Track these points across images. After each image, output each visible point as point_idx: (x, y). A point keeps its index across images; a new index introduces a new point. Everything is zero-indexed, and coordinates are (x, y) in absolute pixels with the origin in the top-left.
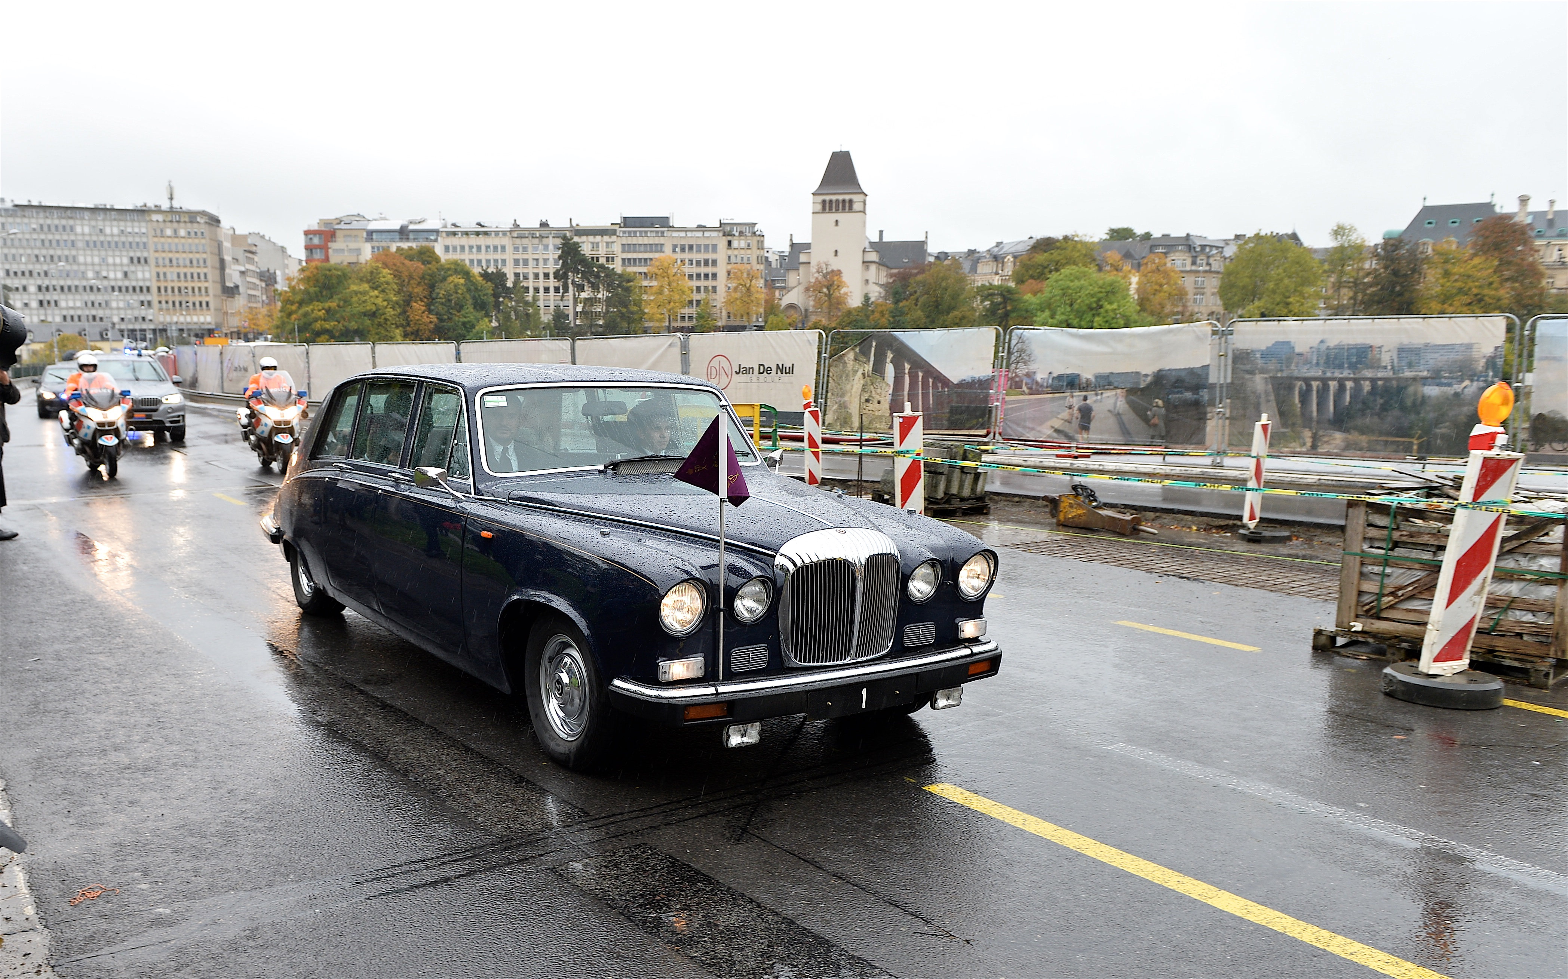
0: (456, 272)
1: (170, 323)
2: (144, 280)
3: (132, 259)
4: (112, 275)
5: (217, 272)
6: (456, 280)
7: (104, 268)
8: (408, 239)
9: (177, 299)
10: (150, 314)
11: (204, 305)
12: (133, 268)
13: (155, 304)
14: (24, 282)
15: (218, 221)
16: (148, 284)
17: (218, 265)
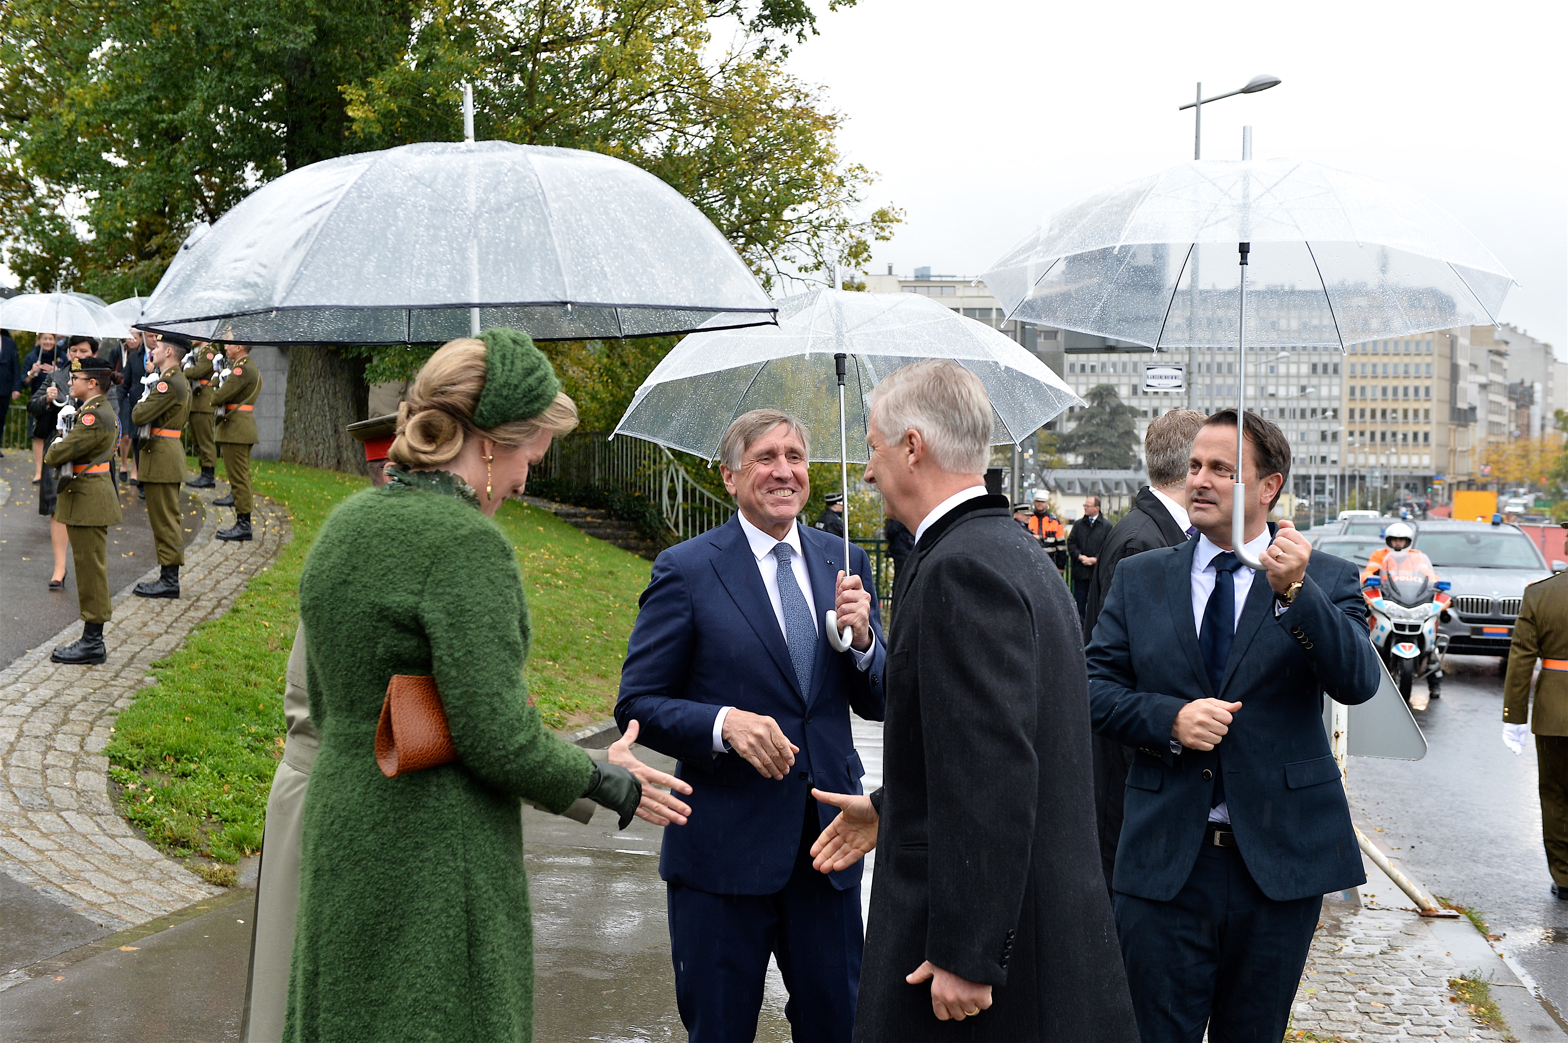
1: (1373, 468)
2: (1330, 398)
3: (1314, 367)
4: (1282, 392)
5: (1446, 386)
7: (1272, 380)
9: (1379, 428)
10: (1332, 451)
11: (1421, 437)
12: (1314, 381)
13: (1344, 438)
14: (1156, 403)
15: (1452, 306)
16: (1335, 404)
17: (1447, 374)
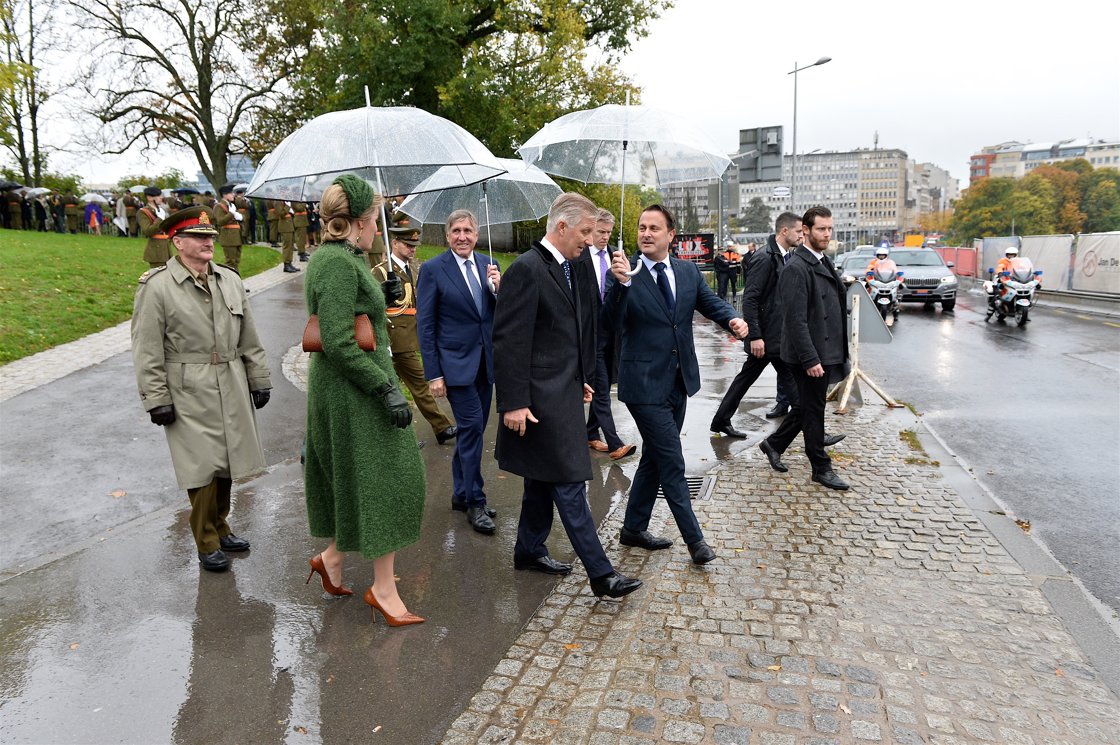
0: (1108, 177)
1: (871, 227)
2: (853, 199)
3: (846, 185)
4: (832, 197)
5: (903, 190)
6: (1108, 184)
7: (828, 192)
8: (1057, 156)
9: (874, 210)
10: (853, 221)
11: (892, 213)
12: (846, 191)
13: (859, 215)
14: (778, 204)
15: (906, 156)
16: (855, 201)
17: (903, 186)
